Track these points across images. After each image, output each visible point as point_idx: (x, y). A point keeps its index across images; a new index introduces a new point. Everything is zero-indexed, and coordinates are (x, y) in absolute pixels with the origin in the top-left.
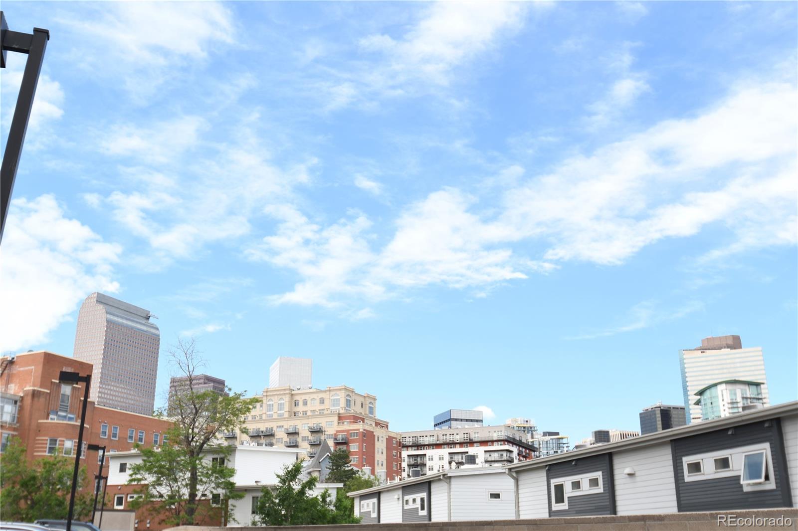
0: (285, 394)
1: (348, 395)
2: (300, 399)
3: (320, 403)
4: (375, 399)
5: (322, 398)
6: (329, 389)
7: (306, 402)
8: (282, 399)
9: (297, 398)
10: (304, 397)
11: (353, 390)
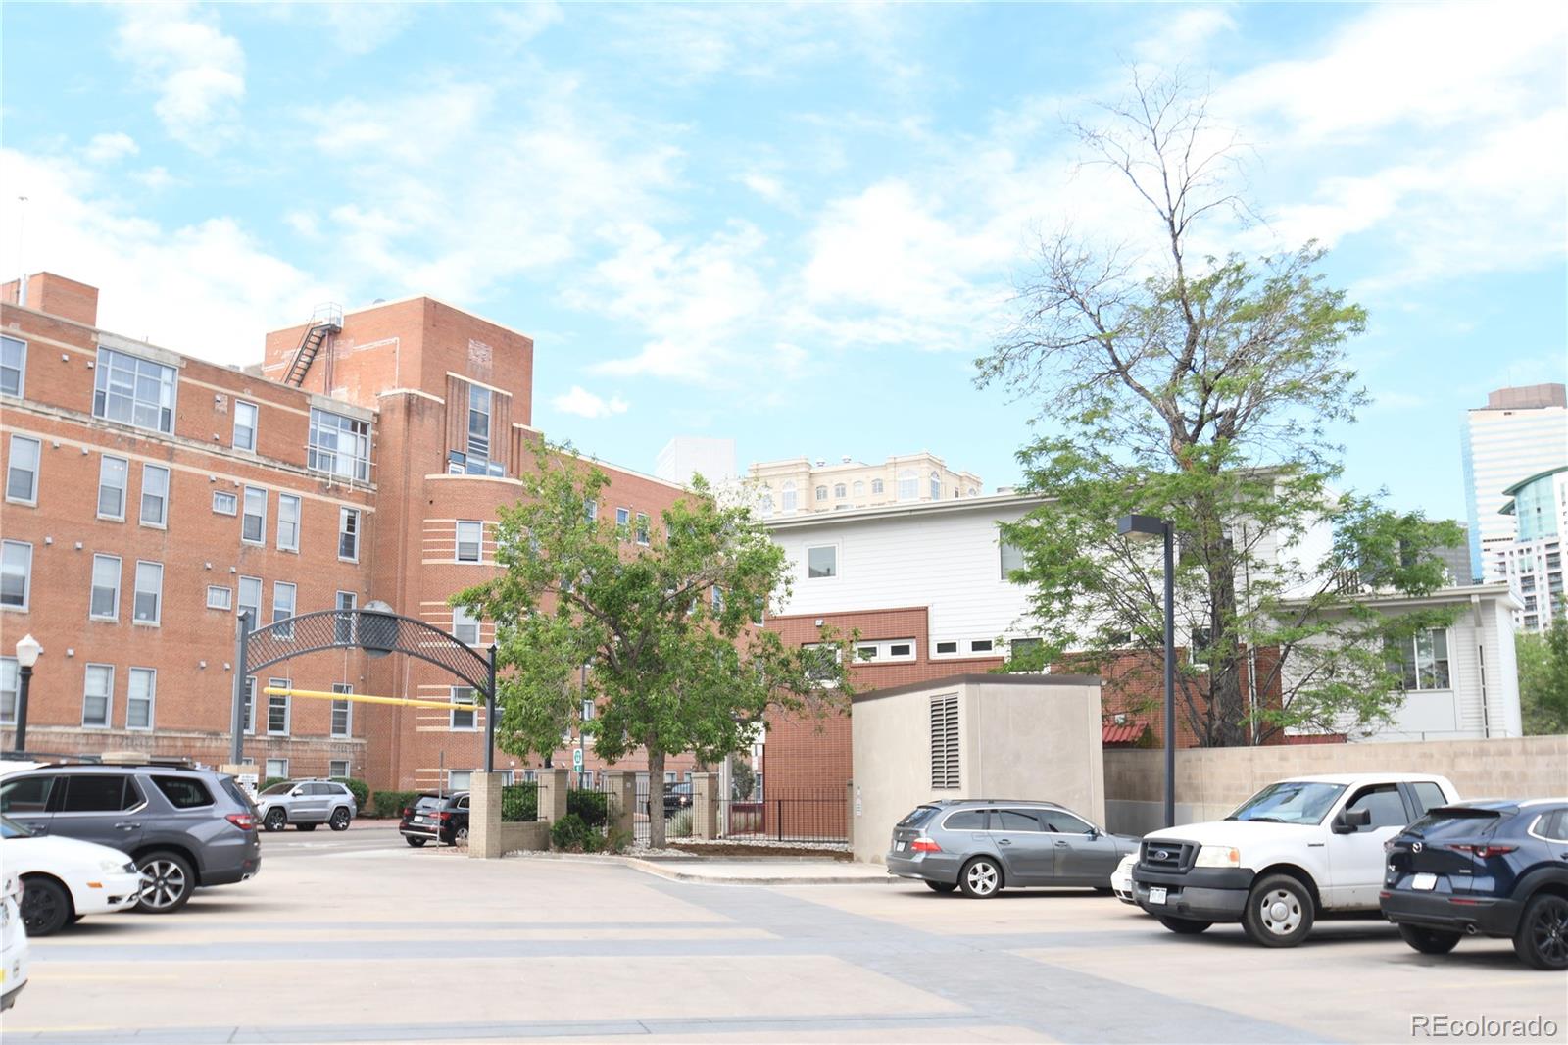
0: (796, 473)
1: (934, 473)
2: (830, 483)
3: (875, 491)
4: (979, 484)
5: (878, 480)
6: (892, 460)
7: (843, 489)
8: (789, 484)
9: (819, 481)
10: (837, 479)
11: (942, 463)
